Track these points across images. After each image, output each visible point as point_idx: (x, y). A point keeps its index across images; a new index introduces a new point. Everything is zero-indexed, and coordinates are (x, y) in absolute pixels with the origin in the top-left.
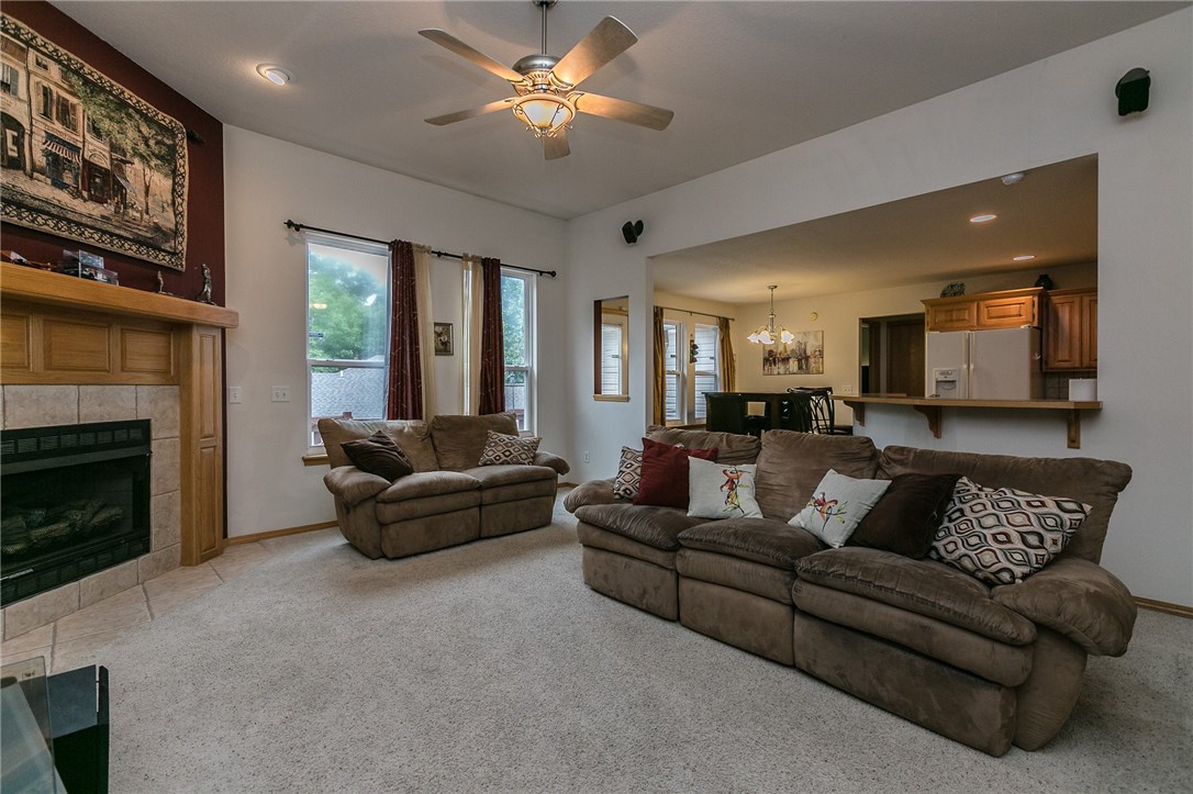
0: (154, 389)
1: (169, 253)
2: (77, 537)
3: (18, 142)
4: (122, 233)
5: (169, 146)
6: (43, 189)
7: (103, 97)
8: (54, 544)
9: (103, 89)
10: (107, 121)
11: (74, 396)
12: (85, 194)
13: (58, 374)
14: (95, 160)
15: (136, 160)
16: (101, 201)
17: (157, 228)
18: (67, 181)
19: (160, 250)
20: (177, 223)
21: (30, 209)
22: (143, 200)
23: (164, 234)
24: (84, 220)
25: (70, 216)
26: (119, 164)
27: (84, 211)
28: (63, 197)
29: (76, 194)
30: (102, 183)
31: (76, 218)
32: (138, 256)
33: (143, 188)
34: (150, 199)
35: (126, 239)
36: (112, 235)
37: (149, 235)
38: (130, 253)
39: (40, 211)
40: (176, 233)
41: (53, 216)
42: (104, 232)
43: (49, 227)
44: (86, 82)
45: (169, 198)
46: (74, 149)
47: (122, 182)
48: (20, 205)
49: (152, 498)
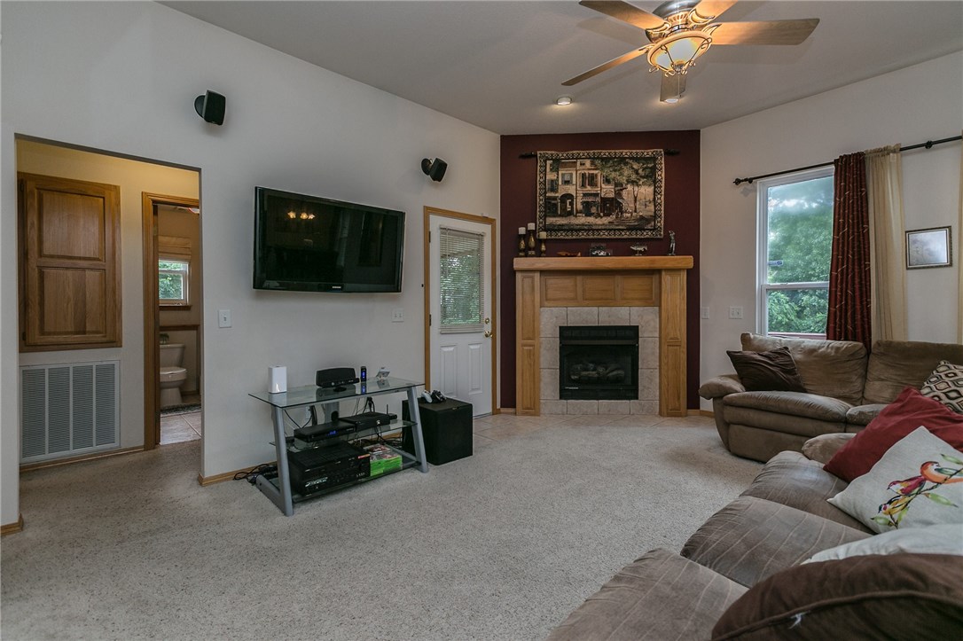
0: (642, 309)
1: (651, 230)
2: (600, 381)
3: (571, 204)
4: (620, 227)
5: (651, 168)
6: (582, 220)
7: (611, 162)
8: (589, 381)
9: (611, 158)
10: (613, 173)
11: (596, 312)
12: (602, 214)
13: (587, 302)
14: (607, 196)
15: (629, 186)
16: (608, 215)
17: (642, 218)
18: (593, 211)
19: (644, 230)
20: (655, 210)
21: (576, 230)
22: (632, 205)
23: (647, 220)
24: (600, 227)
25: (594, 227)
26: (618, 194)
27: (601, 223)
28: (591, 220)
29: (598, 216)
30: (611, 205)
31: (597, 227)
32: (631, 237)
33: (633, 199)
34: (638, 203)
35: (623, 230)
36: (615, 230)
37: (636, 224)
38: (625, 237)
39: (580, 230)
40: (655, 217)
41: (585, 230)
42: (611, 230)
43: (582, 235)
44: (602, 159)
45: (652, 197)
46: (596, 195)
47: (620, 201)
48: (572, 230)
49: (640, 370)
